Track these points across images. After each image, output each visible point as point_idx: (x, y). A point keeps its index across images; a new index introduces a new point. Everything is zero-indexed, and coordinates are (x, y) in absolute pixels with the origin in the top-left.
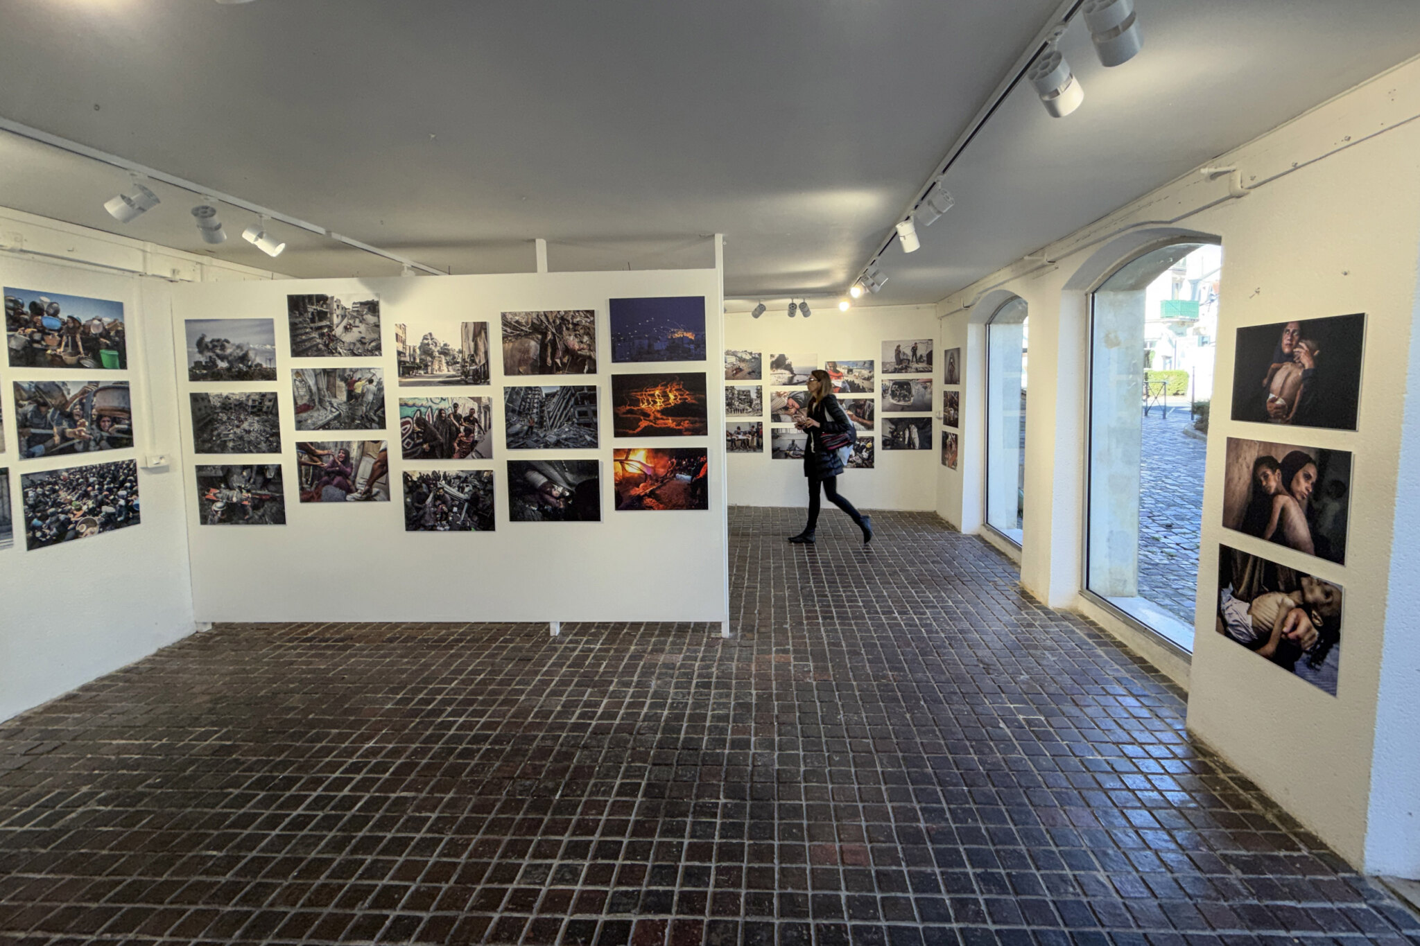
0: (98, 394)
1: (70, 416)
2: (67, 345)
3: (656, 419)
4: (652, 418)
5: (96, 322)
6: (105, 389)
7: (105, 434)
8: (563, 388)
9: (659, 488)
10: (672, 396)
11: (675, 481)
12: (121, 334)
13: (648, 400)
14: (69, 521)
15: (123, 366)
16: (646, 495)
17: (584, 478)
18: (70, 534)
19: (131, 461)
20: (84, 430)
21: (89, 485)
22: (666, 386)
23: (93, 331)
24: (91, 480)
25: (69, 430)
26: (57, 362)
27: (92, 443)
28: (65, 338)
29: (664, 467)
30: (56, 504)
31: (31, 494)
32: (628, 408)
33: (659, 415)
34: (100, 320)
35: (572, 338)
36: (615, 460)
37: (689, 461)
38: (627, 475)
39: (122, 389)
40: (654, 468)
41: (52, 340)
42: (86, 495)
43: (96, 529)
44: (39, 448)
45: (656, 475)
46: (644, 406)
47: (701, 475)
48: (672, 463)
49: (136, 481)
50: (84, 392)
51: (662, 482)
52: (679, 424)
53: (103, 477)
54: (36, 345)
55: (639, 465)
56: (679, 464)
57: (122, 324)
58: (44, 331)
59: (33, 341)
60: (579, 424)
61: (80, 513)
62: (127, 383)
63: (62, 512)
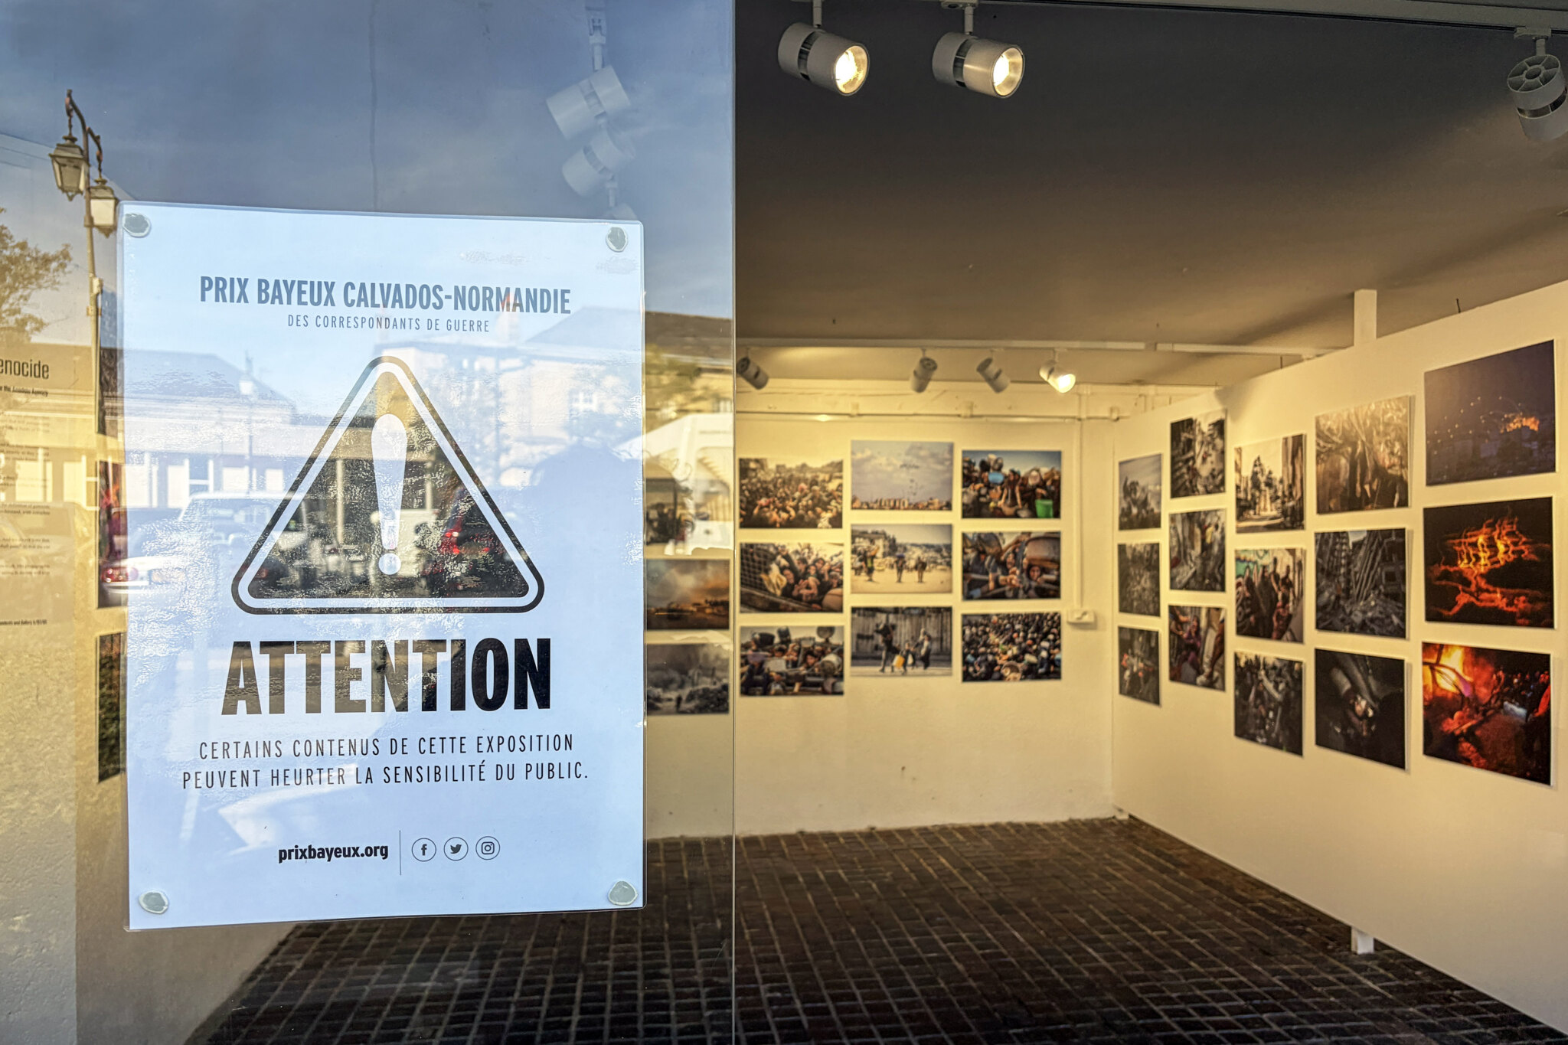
0: (1030, 544)
1: (1003, 566)
2: (1007, 497)
3: (1480, 590)
4: (1473, 588)
5: (1034, 473)
6: (1037, 539)
7: (1034, 584)
8: (1371, 533)
9: (1479, 725)
10: (1501, 547)
11: (1501, 717)
12: (1057, 483)
13: (1468, 555)
14: (995, 663)
15: (1057, 515)
16: (1462, 734)
17: (1389, 691)
18: (996, 675)
19: (1056, 614)
21: (1015, 631)
22: (1492, 526)
23: (1031, 482)
24: (1017, 627)
25: (1002, 578)
26: (998, 514)
27: (1021, 592)
28: (1005, 491)
29: (1487, 684)
30: (986, 645)
31: (968, 632)
32: (1443, 568)
33: (1483, 584)
34: (1038, 471)
35: (1382, 447)
36: (1425, 664)
37: (1522, 679)
38: (1439, 693)
39: (1054, 539)
40: (1473, 685)
41: (995, 493)
42: (1011, 641)
44: (977, 592)
45: (1476, 698)
46: (1462, 565)
47: (1541, 711)
48: (1499, 679)
49: (1059, 634)
50: (1017, 542)
51: (1484, 713)
52: (1510, 604)
54: (983, 500)
55: (1453, 677)
56: (1508, 682)
57: (1059, 473)
58: (989, 486)
59: (980, 495)
60: (1386, 595)
61: (1005, 657)
62: (1058, 533)
63: (991, 653)
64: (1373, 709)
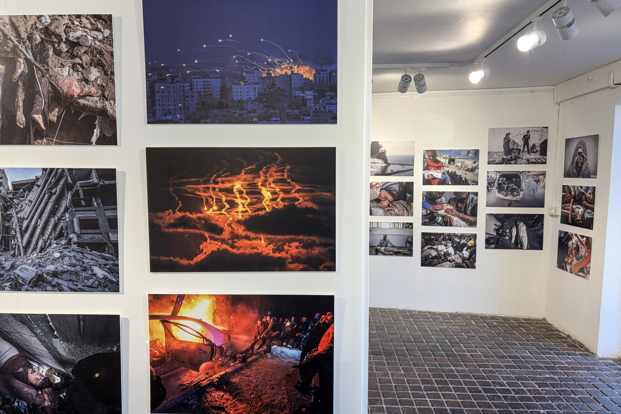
3: (235, 237)
4: (226, 235)
8: (49, 172)
9: (237, 371)
10: (267, 194)
11: (269, 360)
13: (219, 201)
16: (211, 384)
17: (91, 351)
22: (255, 172)
29: (247, 331)
32: (179, 214)
33: (241, 230)
35: (66, 71)
36: (151, 317)
37: (297, 321)
38: (175, 346)
40: (228, 334)
45: (232, 346)
46: (210, 212)
47: (321, 348)
48: (265, 325)
51: (244, 360)
52: (279, 249)
55: (199, 328)
56: (277, 326)
60: (81, 245)
64: (60, 374)
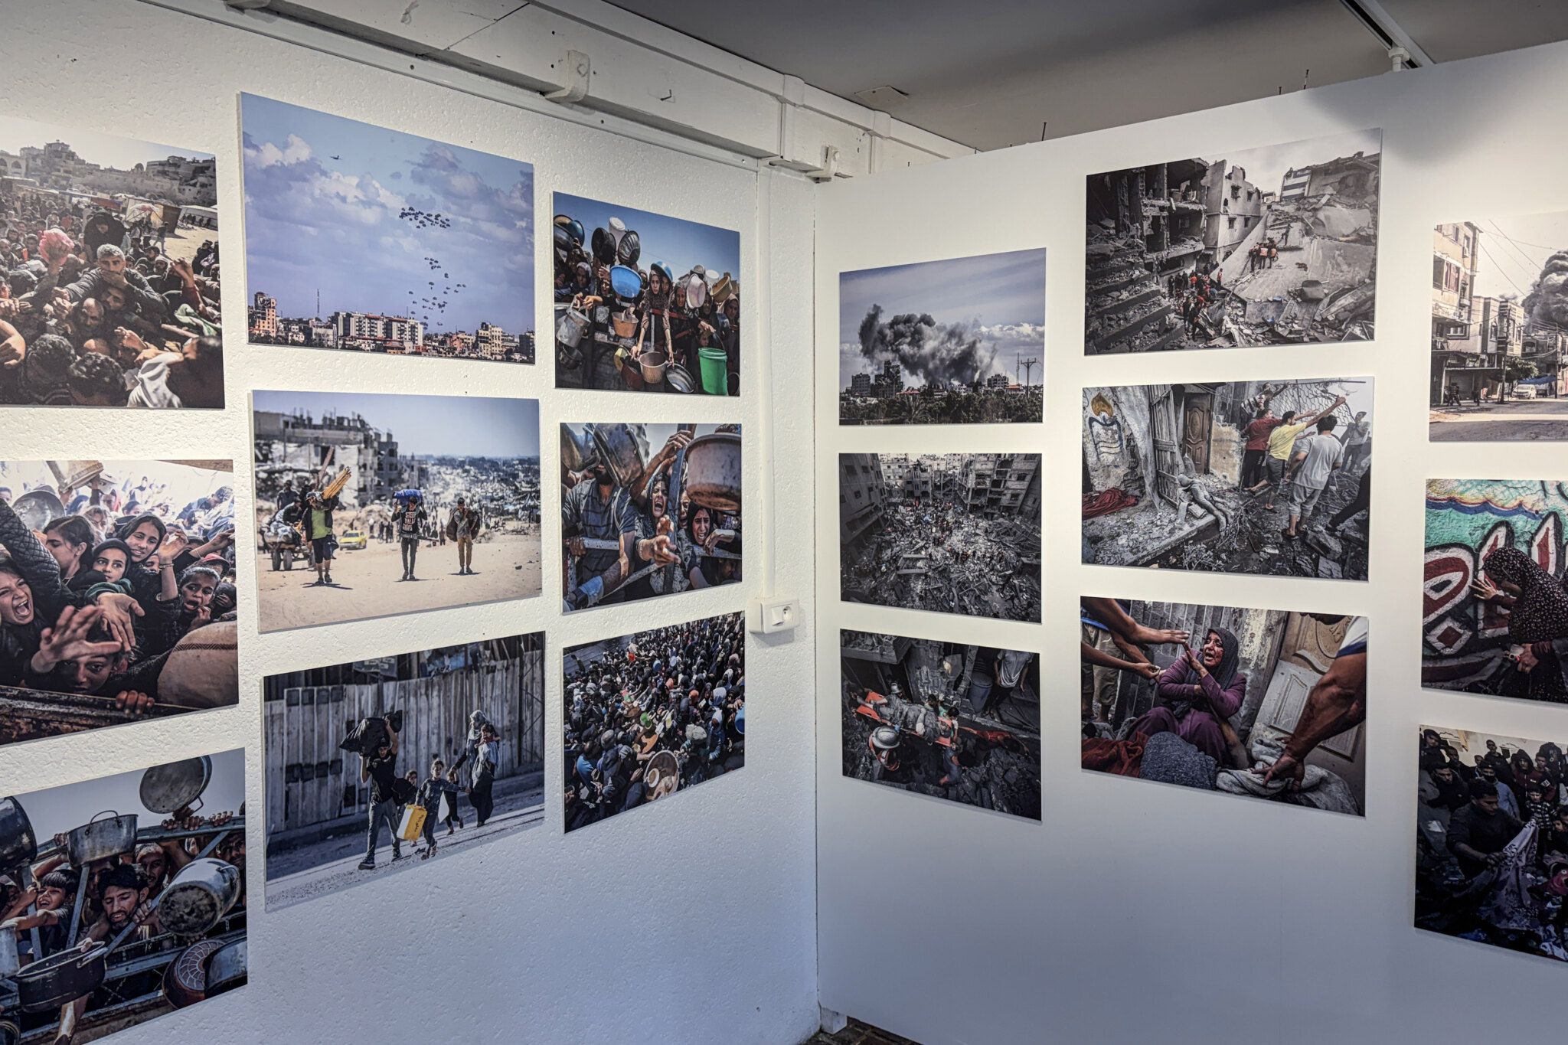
0: (691, 456)
1: (643, 508)
2: (647, 338)
5: (696, 281)
6: (704, 442)
7: (699, 551)
12: (733, 309)
14: (632, 761)
15: (734, 390)
18: (634, 791)
19: (737, 615)
20: (666, 542)
21: (668, 676)
23: (692, 302)
24: (674, 660)
25: (643, 541)
26: (631, 380)
27: (678, 573)
28: (645, 318)
30: (616, 720)
34: (701, 276)
39: (728, 440)
41: (625, 324)
42: (662, 699)
43: (674, 780)
44: (594, 586)
49: (742, 665)
50: (671, 450)
53: (690, 653)
54: (600, 337)
57: (735, 284)
58: (613, 301)
59: (595, 326)
61: (650, 742)
62: (737, 428)
63: (624, 741)
